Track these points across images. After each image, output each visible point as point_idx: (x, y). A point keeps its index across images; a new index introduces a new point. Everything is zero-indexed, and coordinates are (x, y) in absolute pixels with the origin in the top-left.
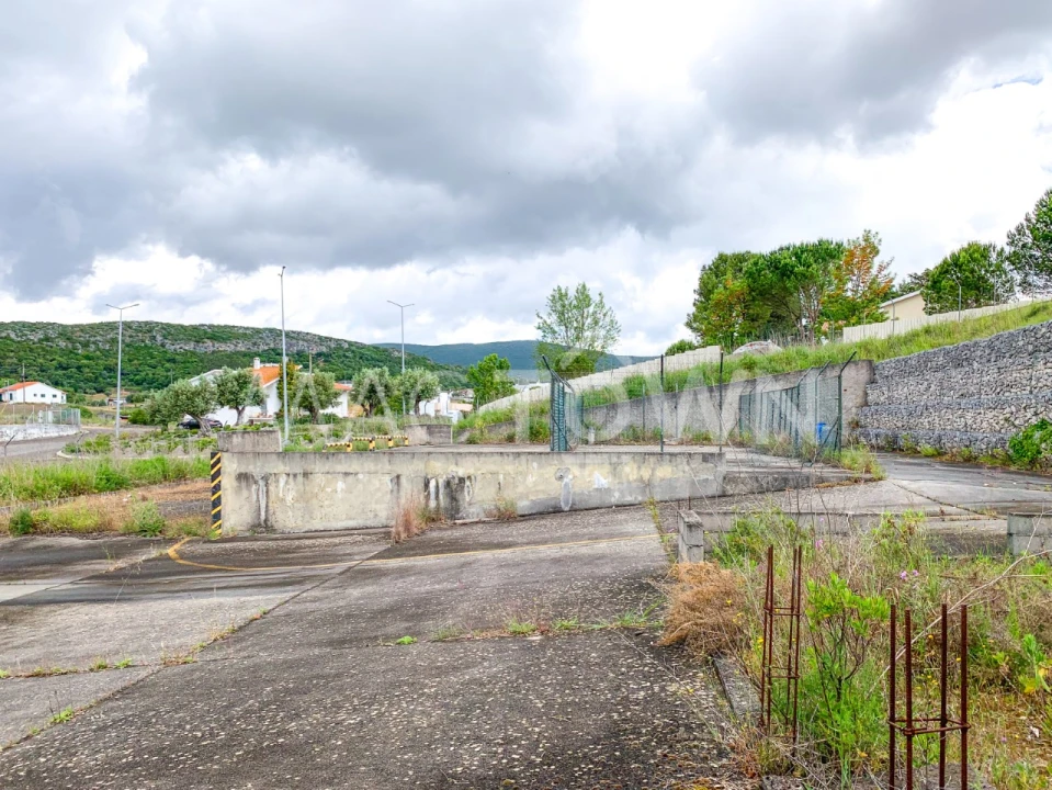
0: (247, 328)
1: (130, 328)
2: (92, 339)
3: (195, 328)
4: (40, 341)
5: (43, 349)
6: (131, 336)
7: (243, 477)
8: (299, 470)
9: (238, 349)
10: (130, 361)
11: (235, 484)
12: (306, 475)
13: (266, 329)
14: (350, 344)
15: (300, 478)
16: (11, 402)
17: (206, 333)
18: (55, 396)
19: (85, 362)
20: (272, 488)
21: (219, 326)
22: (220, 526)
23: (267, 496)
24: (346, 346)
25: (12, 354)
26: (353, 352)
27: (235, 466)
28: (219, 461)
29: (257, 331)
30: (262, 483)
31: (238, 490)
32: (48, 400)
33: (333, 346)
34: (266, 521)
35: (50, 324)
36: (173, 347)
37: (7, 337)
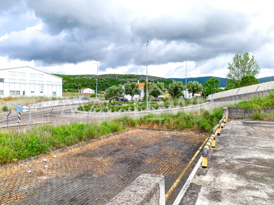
0: (137, 75)
1: (111, 75)
2: (102, 78)
3: (125, 75)
4: (92, 79)
5: (92, 81)
6: (111, 78)
9: (135, 80)
10: (110, 83)
13: (141, 75)
14: (161, 78)
16: (83, 93)
17: (127, 76)
18: (92, 92)
19: (101, 84)
21: (130, 75)
25: (86, 82)
26: (162, 80)
29: (139, 76)
32: (91, 92)
33: (157, 79)
35: (93, 75)
36: (120, 80)
37: (85, 78)
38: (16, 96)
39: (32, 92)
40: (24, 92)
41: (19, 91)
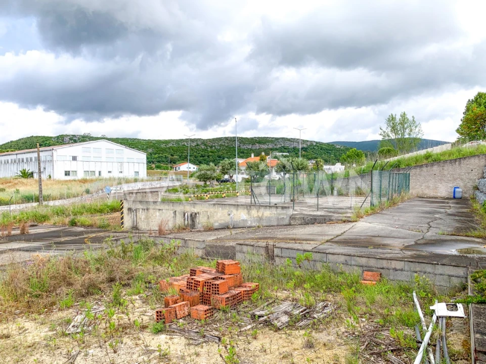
0: (273, 138)
1: (227, 139)
2: (213, 145)
3: (252, 139)
4: (195, 146)
5: (196, 149)
6: (228, 143)
7: (129, 209)
8: (145, 208)
9: (269, 147)
10: (227, 153)
11: (127, 212)
12: (147, 209)
13: (281, 138)
14: (317, 143)
15: (146, 211)
16: (179, 171)
17: (256, 141)
18: (194, 168)
19: (210, 154)
20: (138, 214)
21: (261, 138)
22: (123, 227)
23: (136, 217)
24: (315, 144)
25: (185, 151)
26: (318, 146)
27: (127, 205)
28: (123, 203)
29: (277, 139)
30: (135, 211)
31: (128, 214)
32: (192, 170)
33: (309, 144)
34: (136, 225)
35: (198, 139)
36: (243, 147)
37: (184, 145)
38: (91, 178)
39: (109, 172)
40: (100, 172)
41: (94, 172)
